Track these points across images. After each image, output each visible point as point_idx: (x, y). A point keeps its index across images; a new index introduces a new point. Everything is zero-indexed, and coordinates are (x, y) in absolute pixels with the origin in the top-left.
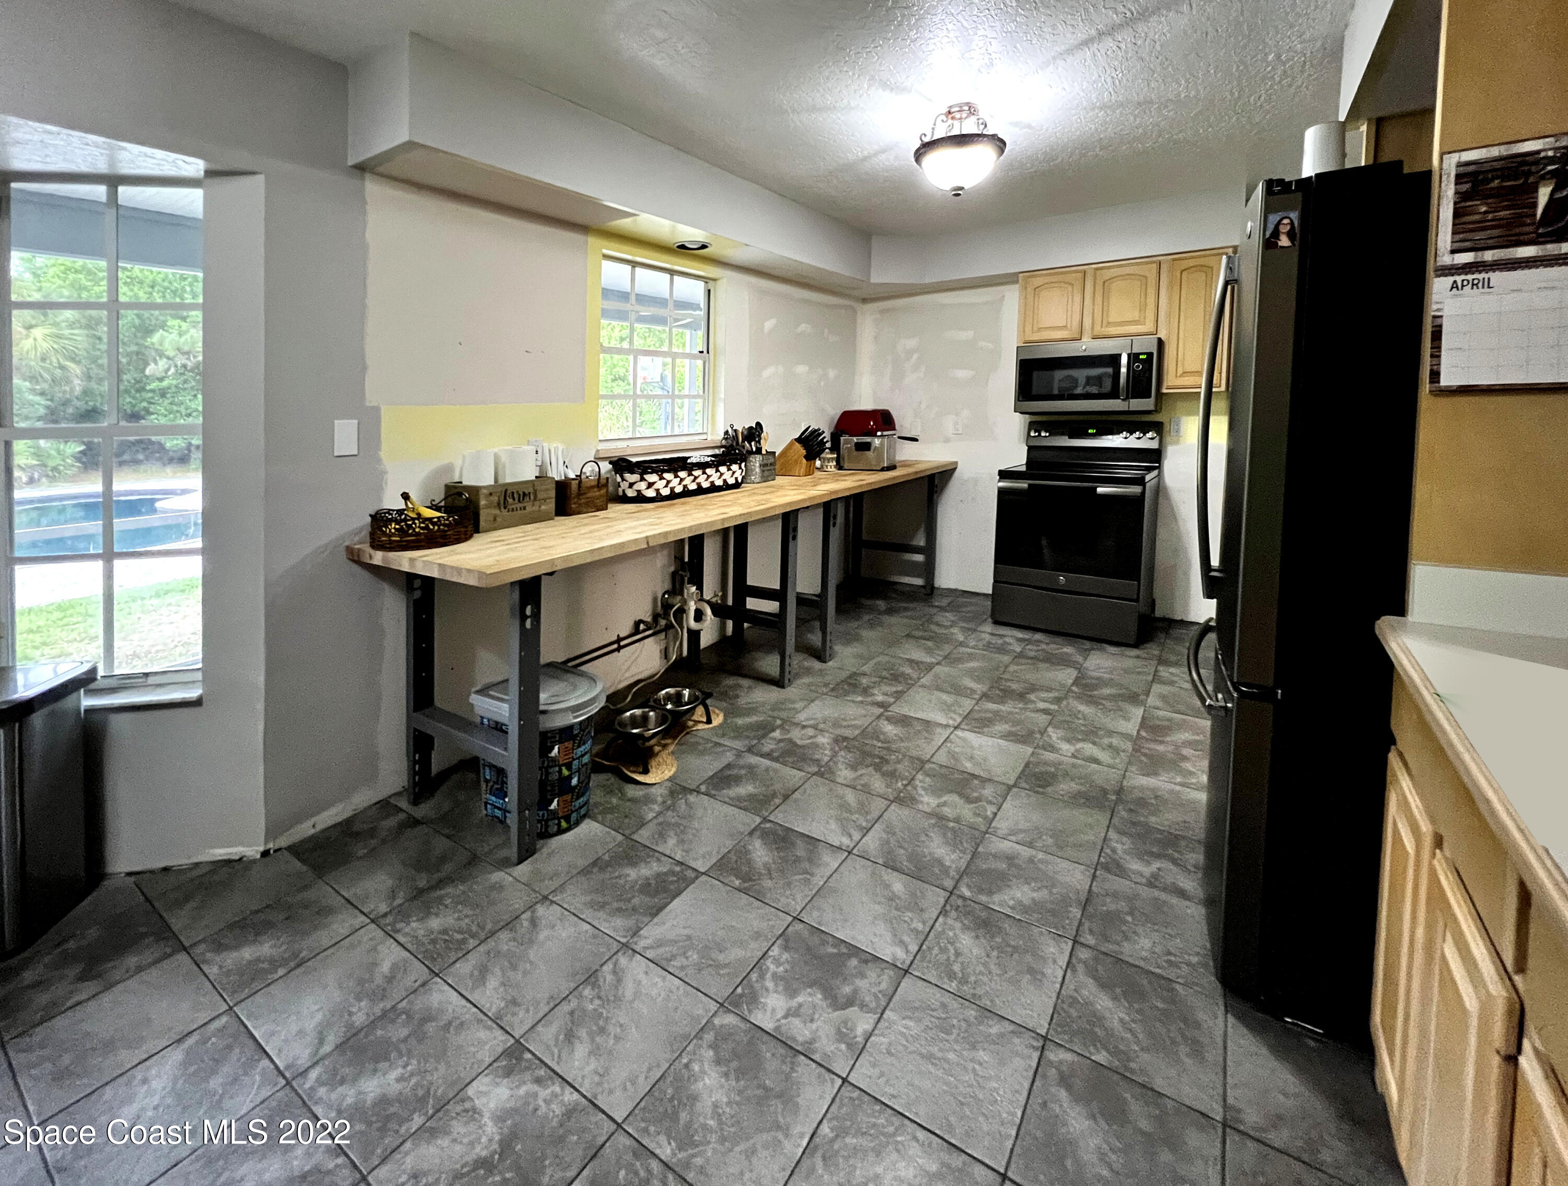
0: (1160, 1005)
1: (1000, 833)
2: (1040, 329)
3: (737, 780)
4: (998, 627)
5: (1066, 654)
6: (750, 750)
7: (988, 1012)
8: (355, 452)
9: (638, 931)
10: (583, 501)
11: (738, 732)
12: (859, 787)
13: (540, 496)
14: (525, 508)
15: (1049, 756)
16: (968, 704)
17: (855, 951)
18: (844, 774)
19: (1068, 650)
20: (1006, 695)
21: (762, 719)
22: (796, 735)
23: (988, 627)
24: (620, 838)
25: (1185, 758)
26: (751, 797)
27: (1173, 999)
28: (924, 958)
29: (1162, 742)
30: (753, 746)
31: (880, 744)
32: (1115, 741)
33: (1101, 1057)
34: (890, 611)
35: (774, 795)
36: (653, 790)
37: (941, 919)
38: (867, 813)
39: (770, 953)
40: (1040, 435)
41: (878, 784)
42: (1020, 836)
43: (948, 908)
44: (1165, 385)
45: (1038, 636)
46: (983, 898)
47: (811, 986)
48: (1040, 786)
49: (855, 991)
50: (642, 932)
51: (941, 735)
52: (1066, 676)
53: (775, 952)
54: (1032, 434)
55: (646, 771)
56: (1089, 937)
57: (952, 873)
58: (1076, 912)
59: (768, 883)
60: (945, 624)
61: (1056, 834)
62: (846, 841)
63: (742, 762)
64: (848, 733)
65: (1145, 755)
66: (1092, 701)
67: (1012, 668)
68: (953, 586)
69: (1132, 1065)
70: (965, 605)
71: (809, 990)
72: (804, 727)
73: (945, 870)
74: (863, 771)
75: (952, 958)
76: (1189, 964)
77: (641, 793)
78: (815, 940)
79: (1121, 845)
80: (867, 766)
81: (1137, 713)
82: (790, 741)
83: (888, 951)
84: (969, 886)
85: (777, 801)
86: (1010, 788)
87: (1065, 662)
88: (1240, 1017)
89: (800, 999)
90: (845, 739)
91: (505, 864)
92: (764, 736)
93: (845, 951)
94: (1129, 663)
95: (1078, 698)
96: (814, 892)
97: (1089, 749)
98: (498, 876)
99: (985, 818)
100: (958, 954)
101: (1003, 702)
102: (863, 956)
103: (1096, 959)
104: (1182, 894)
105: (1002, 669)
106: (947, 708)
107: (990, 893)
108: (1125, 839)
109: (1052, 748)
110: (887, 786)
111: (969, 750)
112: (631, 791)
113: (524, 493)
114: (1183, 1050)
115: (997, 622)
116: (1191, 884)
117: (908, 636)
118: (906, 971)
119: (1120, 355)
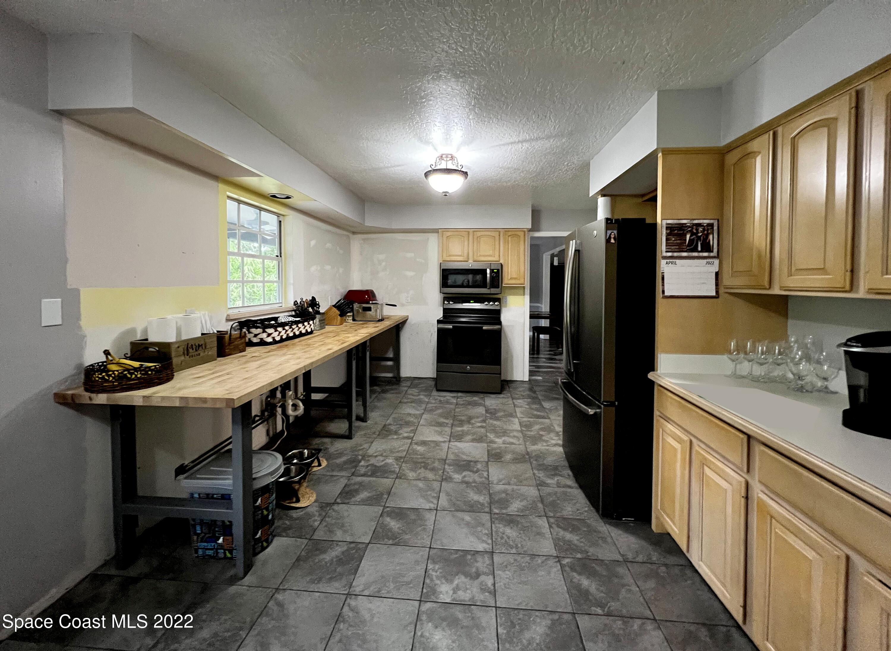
0: (585, 529)
1: (495, 482)
2: (450, 256)
3: (357, 492)
4: (440, 392)
5: (475, 400)
6: (353, 474)
7: (533, 556)
8: (60, 323)
9: (351, 585)
10: (232, 347)
11: (341, 467)
12: (422, 479)
13: (208, 347)
14: (199, 354)
15: (495, 446)
16: (448, 430)
17: (466, 552)
18: (411, 475)
19: (475, 398)
20: (461, 423)
21: (349, 457)
22: (373, 461)
23: (435, 393)
24: (305, 541)
25: (542, 435)
26: (369, 499)
27: (588, 526)
28: (496, 545)
29: (531, 431)
30: (354, 472)
31: (419, 457)
32: (515, 434)
33: (579, 556)
34: (384, 392)
35: (382, 494)
36: (308, 510)
37: (493, 525)
38: (434, 490)
39: (429, 568)
40: (449, 303)
41: (430, 475)
42: (503, 482)
43: (493, 520)
44: (504, 283)
45: (460, 394)
46: (504, 511)
47: (457, 575)
48: (499, 459)
49: (477, 569)
50: (354, 584)
51: (445, 446)
52: (481, 410)
53: (430, 566)
54: (446, 302)
55: (298, 501)
56: (550, 513)
57: (486, 505)
58: (540, 505)
59: (407, 537)
60: (415, 394)
61: (516, 477)
62: (432, 506)
63: (353, 482)
64: (400, 455)
65: (528, 437)
66: (497, 419)
67: (457, 410)
68: (408, 376)
69: (589, 554)
70: (420, 384)
71: (457, 577)
72: (376, 456)
73: (482, 505)
74: (419, 471)
75: (507, 540)
76: (586, 511)
77: (302, 513)
78: (445, 553)
79: (541, 475)
80: (420, 468)
81: (516, 421)
82: (372, 465)
83: (481, 547)
84: (496, 508)
85: (386, 496)
86: (487, 463)
87: (475, 404)
88: (610, 524)
89: (456, 582)
90: (401, 457)
91: (234, 580)
92: (356, 467)
93: (462, 554)
94: (501, 400)
95: (491, 419)
96: (431, 533)
97: (506, 438)
98: (233, 589)
99: (485, 478)
100: (509, 538)
101: (462, 426)
102: (472, 553)
103: (557, 521)
104: (570, 487)
105: (453, 411)
106: (440, 433)
107: (506, 508)
108: (540, 472)
109: (492, 442)
110: (435, 475)
111: (460, 450)
112: (294, 514)
113: (199, 344)
114: (600, 542)
115: (438, 390)
116: (571, 482)
117: (400, 402)
118: (493, 552)
119: (486, 270)
